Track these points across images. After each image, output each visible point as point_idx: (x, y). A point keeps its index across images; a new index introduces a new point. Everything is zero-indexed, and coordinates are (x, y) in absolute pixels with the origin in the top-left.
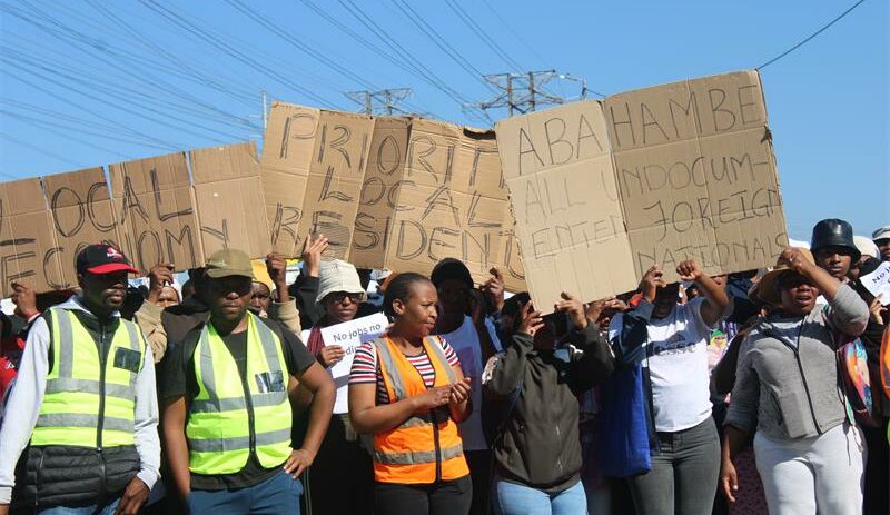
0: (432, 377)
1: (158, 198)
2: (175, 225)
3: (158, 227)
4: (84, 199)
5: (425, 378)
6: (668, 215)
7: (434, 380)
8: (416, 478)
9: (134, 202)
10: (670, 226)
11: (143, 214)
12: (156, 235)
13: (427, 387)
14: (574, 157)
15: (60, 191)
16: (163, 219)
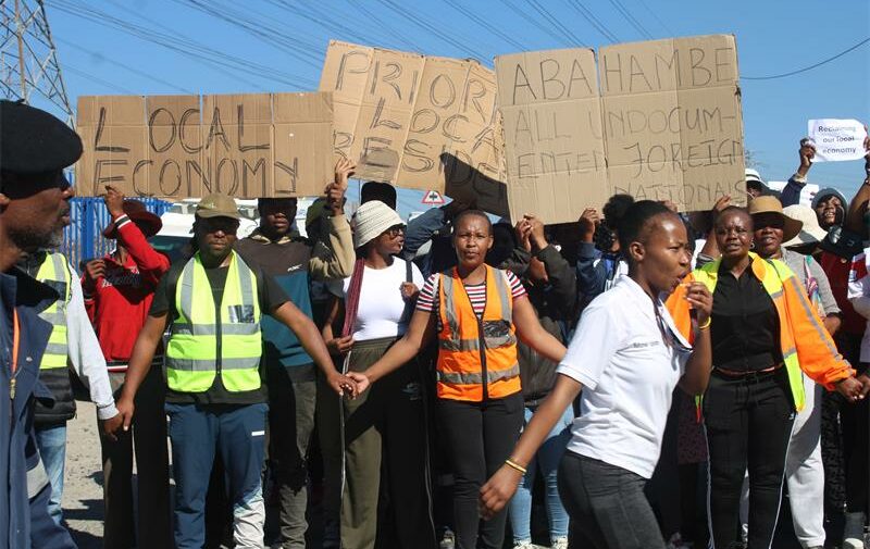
0: (483, 305)
1: (241, 131)
2: (253, 157)
3: (238, 156)
4: (178, 121)
5: (474, 305)
6: (644, 156)
7: (484, 308)
8: (469, 397)
9: (220, 131)
10: (645, 165)
11: (225, 142)
12: (234, 164)
13: (476, 314)
14: (566, 94)
15: (158, 111)
16: (243, 149)
